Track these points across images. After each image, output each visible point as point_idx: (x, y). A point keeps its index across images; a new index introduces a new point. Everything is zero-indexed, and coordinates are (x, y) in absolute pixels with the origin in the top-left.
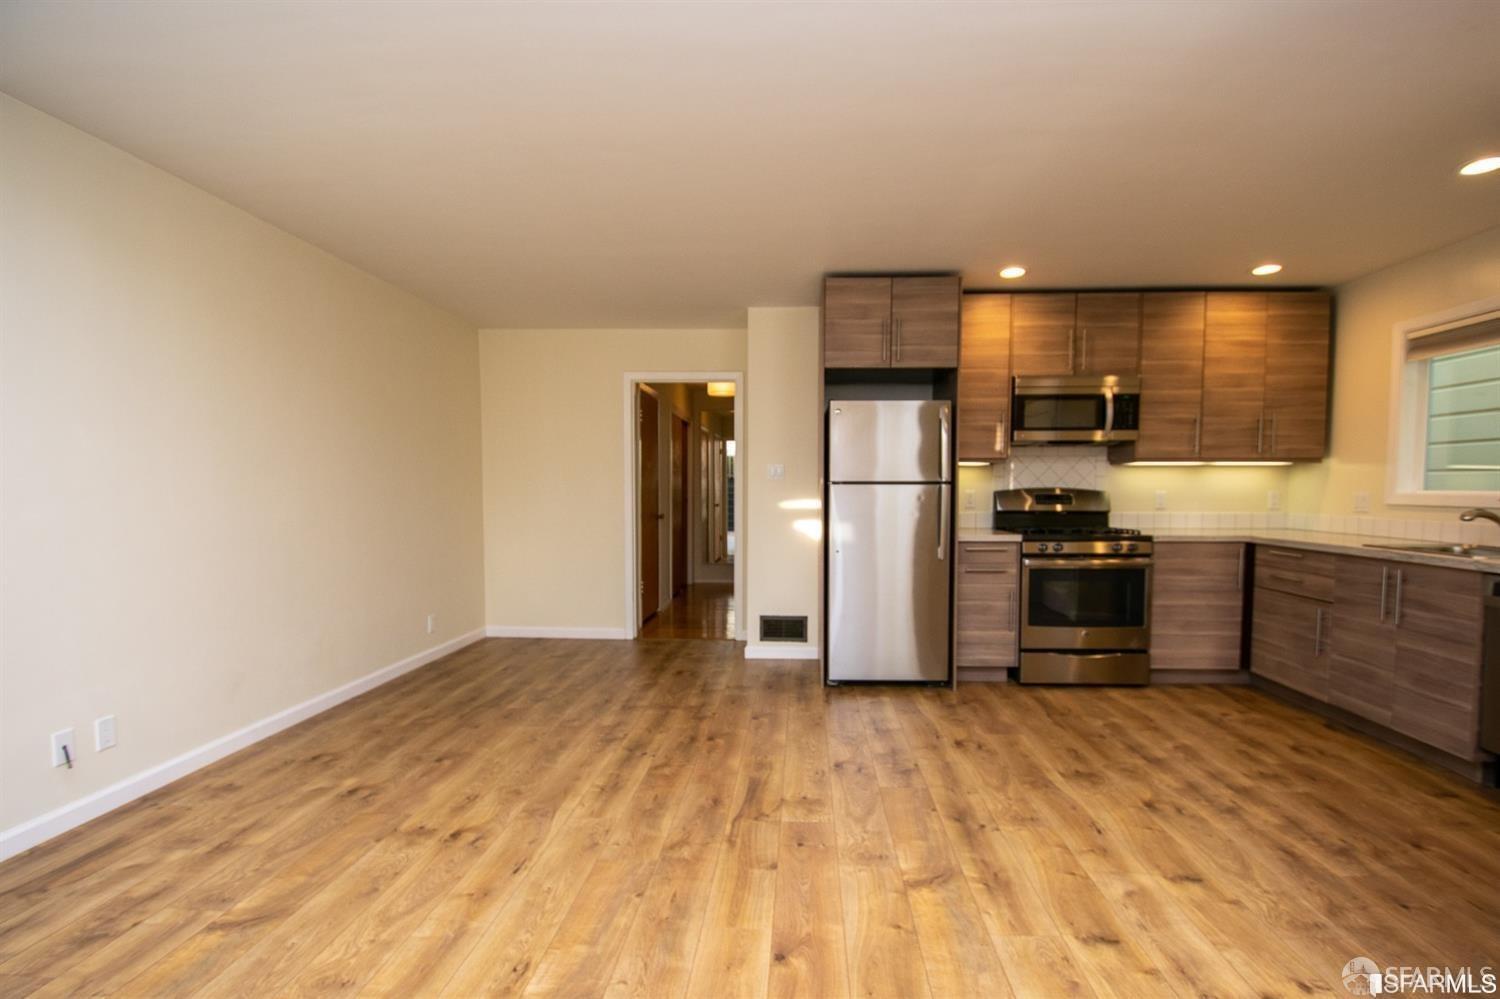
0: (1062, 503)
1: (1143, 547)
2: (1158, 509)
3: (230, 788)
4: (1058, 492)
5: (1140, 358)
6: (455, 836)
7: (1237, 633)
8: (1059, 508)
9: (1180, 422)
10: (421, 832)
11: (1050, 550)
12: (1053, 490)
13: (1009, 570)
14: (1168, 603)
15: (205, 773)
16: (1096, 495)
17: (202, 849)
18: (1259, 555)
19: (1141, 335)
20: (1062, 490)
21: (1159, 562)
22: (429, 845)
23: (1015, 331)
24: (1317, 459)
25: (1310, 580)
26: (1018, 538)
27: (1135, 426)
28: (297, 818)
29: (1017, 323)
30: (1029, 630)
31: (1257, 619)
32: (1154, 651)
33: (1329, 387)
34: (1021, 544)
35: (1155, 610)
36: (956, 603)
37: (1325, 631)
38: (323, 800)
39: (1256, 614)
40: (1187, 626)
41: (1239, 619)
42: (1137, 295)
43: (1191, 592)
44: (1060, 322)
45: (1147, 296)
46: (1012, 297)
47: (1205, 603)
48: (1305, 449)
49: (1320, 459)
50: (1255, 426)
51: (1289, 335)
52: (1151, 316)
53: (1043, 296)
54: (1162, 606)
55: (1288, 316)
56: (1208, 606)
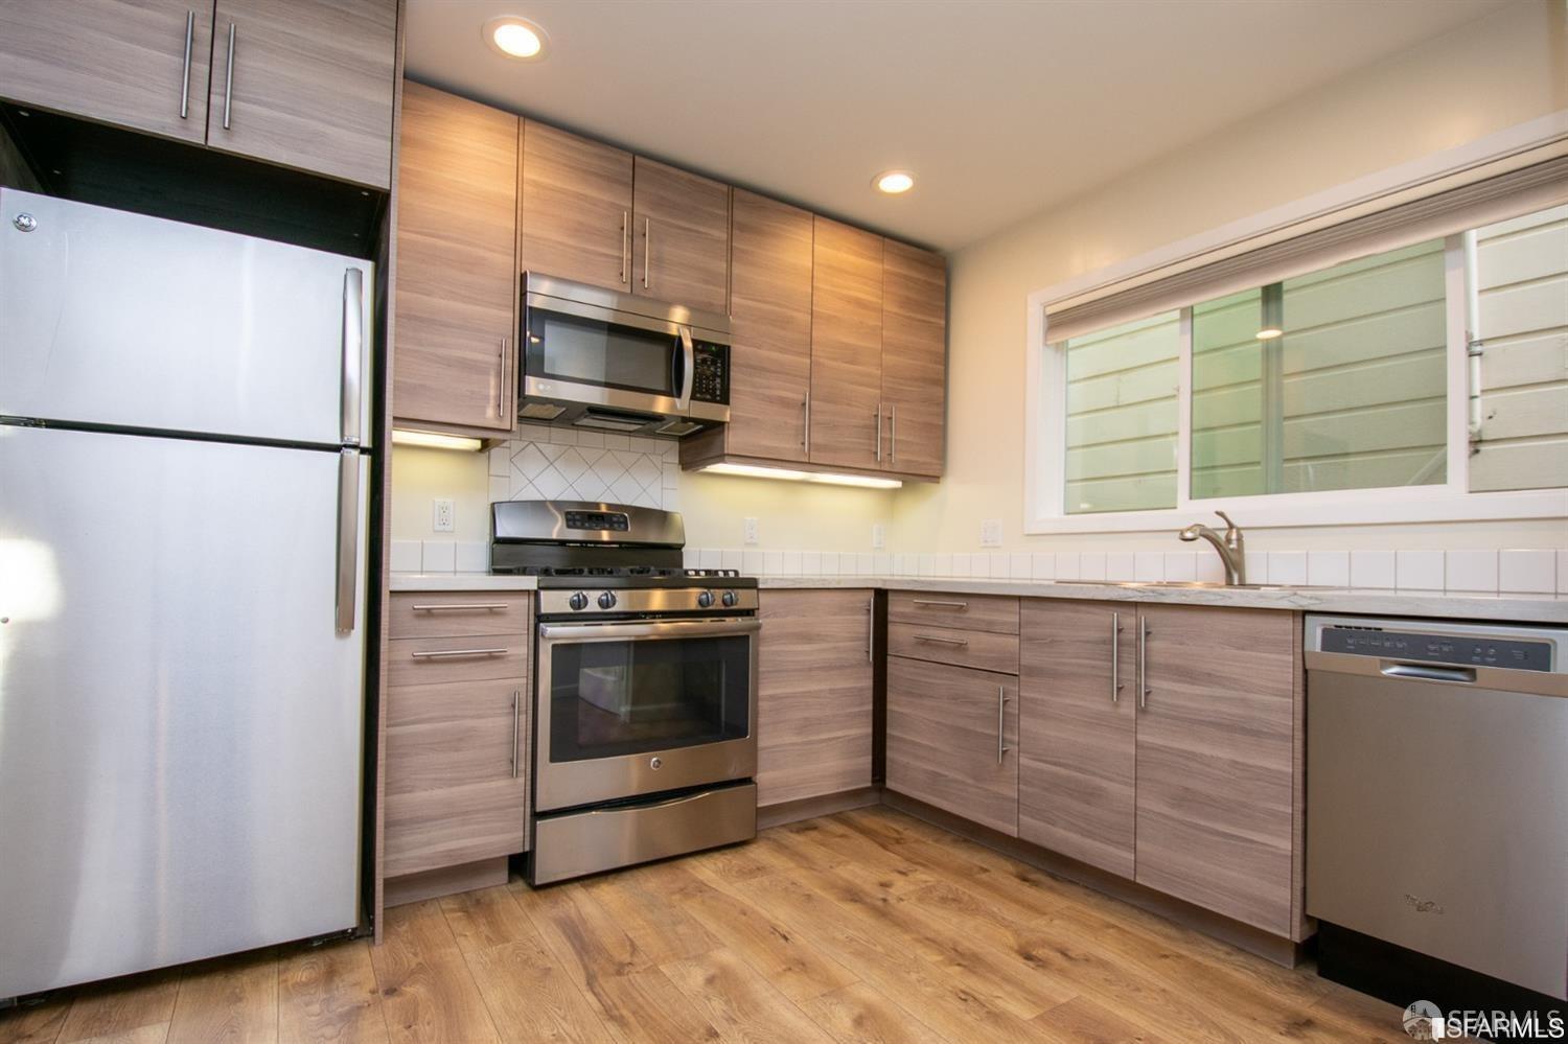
0: (611, 528)
1: (744, 599)
2: (747, 544)
4: (604, 509)
5: (730, 292)
7: (866, 729)
8: (605, 536)
9: (784, 403)
11: (593, 606)
12: (597, 505)
13: (511, 651)
14: (778, 691)
16: (662, 517)
18: (895, 607)
19: (731, 254)
20: (609, 506)
21: (767, 623)
23: (527, 188)
24: (935, 478)
25: (977, 641)
26: (530, 582)
27: (725, 399)
29: (530, 174)
30: (549, 771)
31: (894, 705)
32: (763, 777)
33: (943, 381)
34: (536, 594)
35: (763, 705)
36: (383, 732)
37: (1009, 722)
39: (890, 696)
40: (805, 726)
41: (870, 707)
42: (724, 188)
43: (810, 669)
44: (607, 197)
45: (738, 193)
46: (521, 122)
47: (828, 687)
48: (924, 463)
49: (938, 477)
50: (873, 423)
51: (906, 303)
52: (744, 228)
53: (577, 140)
54: (772, 698)
55: (906, 277)
56: (832, 691)
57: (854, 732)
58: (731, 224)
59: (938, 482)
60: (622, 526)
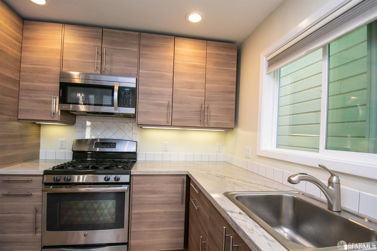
9: (161, 105)
14: (141, 212)
19: (139, 56)
23: (64, 46)
27: (136, 106)
29: (66, 41)
31: (190, 221)
34: (43, 176)
35: (133, 216)
40: (152, 225)
41: (184, 219)
42: (137, 33)
43: (155, 204)
44: (92, 44)
45: (142, 34)
46: (63, 26)
47: (164, 211)
48: (224, 123)
49: (233, 128)
50: (200, 110)
51: (217, 64)
52: (145, 46)
53: (83, 27)
54: (138, 214)
55: (217, 54)
56: (165, 212)
57: (175, 228)
58: (140, 45)
59: (233, 130)
60: (114, 146)
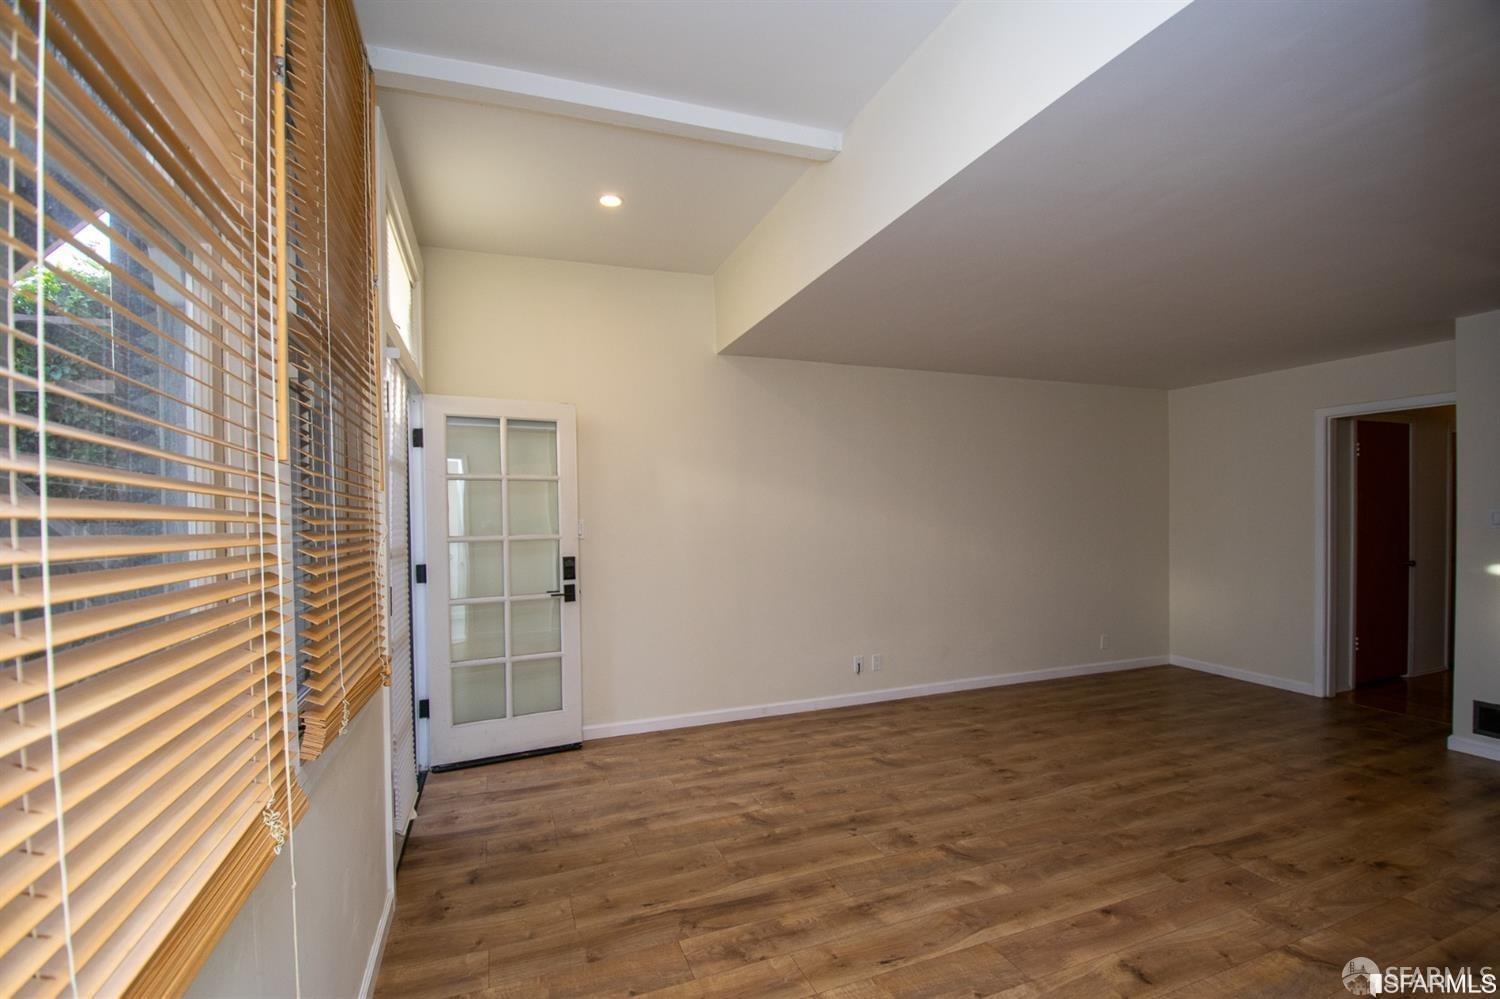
3: (927, 709)
6: (1001, 771)
10: (988, 762)
15: (923, 699)
17: (896, 730)
22: (987, 769)
28: (940, 732)
38: (960, 729)
